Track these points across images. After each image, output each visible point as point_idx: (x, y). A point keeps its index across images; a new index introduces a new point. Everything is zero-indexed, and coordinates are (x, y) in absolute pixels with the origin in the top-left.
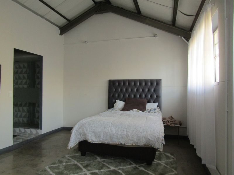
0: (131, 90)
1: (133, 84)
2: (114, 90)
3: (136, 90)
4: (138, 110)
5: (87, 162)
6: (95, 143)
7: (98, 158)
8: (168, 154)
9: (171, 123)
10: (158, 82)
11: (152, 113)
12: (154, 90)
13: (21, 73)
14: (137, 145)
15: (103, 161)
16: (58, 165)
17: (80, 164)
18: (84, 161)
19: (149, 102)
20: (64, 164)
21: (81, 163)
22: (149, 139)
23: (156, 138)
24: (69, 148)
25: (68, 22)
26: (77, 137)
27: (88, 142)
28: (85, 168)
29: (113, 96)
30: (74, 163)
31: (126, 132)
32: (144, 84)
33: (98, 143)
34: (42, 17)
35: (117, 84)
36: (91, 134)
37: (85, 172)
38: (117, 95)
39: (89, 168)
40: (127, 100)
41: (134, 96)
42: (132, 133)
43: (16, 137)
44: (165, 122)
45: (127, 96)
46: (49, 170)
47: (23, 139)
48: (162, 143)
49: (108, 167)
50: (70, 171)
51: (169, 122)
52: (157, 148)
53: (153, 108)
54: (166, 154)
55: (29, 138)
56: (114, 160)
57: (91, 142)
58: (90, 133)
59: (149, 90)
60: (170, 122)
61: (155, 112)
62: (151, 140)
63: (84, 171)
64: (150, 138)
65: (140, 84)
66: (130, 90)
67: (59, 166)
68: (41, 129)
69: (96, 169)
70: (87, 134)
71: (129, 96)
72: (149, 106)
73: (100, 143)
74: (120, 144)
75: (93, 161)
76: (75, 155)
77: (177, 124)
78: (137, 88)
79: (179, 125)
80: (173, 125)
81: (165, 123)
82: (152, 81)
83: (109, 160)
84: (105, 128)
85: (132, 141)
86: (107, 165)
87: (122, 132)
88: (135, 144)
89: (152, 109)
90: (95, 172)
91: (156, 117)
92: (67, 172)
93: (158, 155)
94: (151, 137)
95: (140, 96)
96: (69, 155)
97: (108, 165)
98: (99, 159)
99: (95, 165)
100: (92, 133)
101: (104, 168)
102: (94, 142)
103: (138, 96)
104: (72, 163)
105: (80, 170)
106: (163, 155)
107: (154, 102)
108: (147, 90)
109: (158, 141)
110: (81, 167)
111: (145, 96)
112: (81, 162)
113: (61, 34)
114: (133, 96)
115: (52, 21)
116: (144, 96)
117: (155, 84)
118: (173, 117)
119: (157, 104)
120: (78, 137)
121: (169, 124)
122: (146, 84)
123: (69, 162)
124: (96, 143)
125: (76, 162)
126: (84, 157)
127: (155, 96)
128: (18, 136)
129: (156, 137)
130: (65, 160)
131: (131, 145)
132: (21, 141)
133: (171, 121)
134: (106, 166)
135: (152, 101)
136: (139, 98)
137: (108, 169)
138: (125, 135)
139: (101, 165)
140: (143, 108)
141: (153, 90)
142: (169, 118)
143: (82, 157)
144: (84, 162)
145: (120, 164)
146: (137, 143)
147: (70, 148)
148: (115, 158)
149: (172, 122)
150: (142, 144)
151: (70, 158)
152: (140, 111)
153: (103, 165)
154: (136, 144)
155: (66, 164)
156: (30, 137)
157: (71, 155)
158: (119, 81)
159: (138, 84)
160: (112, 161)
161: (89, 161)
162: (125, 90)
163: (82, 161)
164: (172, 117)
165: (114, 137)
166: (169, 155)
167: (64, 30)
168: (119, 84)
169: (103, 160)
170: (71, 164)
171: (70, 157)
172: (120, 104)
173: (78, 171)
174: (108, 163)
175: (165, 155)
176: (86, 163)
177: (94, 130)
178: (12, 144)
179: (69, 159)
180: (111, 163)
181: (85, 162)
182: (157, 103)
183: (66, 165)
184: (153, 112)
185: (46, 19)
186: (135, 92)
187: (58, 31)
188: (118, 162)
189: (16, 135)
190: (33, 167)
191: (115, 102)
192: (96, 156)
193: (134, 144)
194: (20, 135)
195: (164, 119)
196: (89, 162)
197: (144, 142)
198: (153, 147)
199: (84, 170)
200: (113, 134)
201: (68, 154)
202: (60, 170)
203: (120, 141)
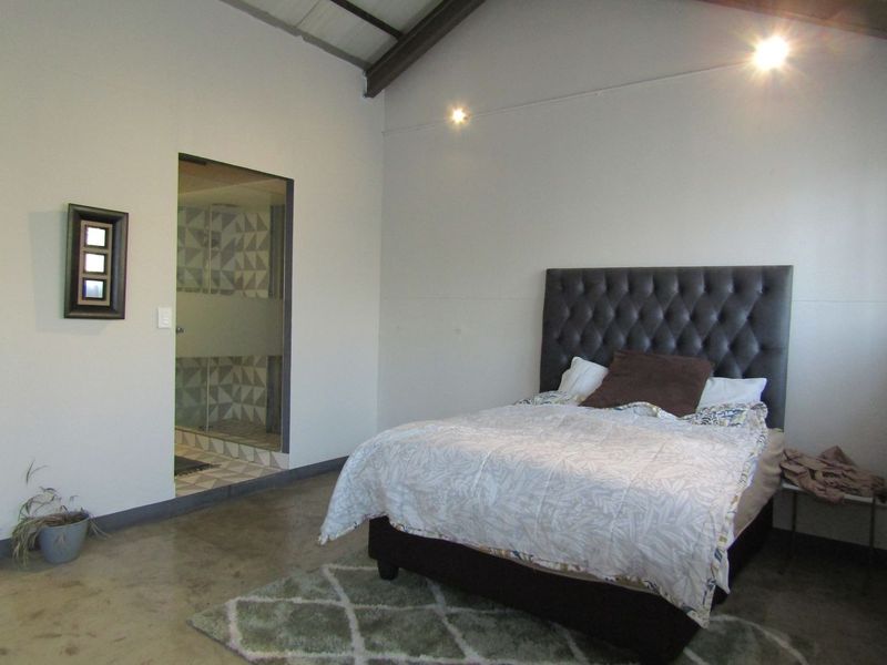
0: (642, 316)
1: (650, 288)
2: (567, 313)
3: (661, 315)
4: (655, 408)
5: (386, 607)
6: (416, 533)
7: (439, 597)
8: (777, 639)
9: (825, 484)
10: (774, 281)
11: (722, 424)
12: (750, 318)
13: (252, 247)
14: (585, 573)
15: (451, 617)
16: (275, 599)
17: (356, 611)
18: (378, 602)
19: (722, 371)
20: (298, 600)
21: (360, 606)
22: (644, 557)
23: (680, 557)
24: (323, 540)
25: (395, 42)
26: (357, 499)
27: (391, 527)
28: (362, 635)
29: (560, 340)
30: (334, 602)
31: (544, 503)
32: (701, 289)
33: (426, 535)
34: (293, 30)
35: (580, 287)
36: (403, 494)
37: (353, 649)
38: (577, 337)
39: (378, 639)
40: (616, 360)
41: (655, 343)
42: (567, 514)
43: (204, 472)
44: (795, 474)
45: (622, 339)
46: (233, 615)
47: (218, 479)
48: (710, 587)
49: (457, 646)
50: (300, 633)
51: (813, 477)
52: (680, 605)
53: (733, 402)
54: (767, 634)
55: (236, 481)
56: (501, 617)
57: (402, 529)
58: (399, 488)
59: (723, 317)
60: (819, 476)
61: (735, 421)
62: (655, 563)
63: (353, 644)
64: (649, 552)
65: (682, 289)
66: (635, 315)
67: (274, 605)
68: (286, 450)
69: (403, 648)
70: (389, 494)
71: (629, 340)
72: (719, 391)
73: (436, 536)
74: (512, 555)
75: (410, 608)
76: (360, 567)
77: (857, 492)
78: (665, 308)
79: (870, 500)
80: (835, 495)
81: (795, 480)
82: (741, 276)
83: (480, 616)
84: (458, 474)
85: (565, 550)
86: (459, 640)
87: (523, 504)
88: (577, 567)
89: (726, 406)
90: (390, 661)
91: (718, 446)
92: (287, 639)
93: (723, 633)
94: (653, 547)
95: (682, 343)
96: (336, 567)
97: (464, 637)
98: (440, 605)
99: (408, 629)
100: (407, 491)
101: (439, 649)
102: (411, 532)
103: (672, 344)
104: (329, 602)
105: (340, 640)
106: (750, 636)
107: (746, 375)
108: (714, 317)
109: (686, 573)
110: (354, 625)
111: (706, 343)
112: (364, 603)
113: (372, 91)
114: (647, 342)
115: (333, 43)
116: (698, 344)
117: (759, 288)
118: (846, 452)
119: (759, 384)
120: (361, 499)
121: (811, 484)
122: (709, 288)
123: (320, 596)
124: (420, 534)
125: (344, 602)
126: (387, 583)
127: (755, 348)
128: (212, 466)
129: (680, 549)
130: (307, 584)
131: (558, 567)
132: (208, 486)
133: (825, 475)
134: (452, 640)
135: (738, 371)
136: (673, 354)
137: (451, 657)
138: (532, 516)
139: (434, 633)
140: (682, 400)
141: (743, 317)
142: (823, 458)
143: (381, 582)
144: (373, 607)
145: (517, 644)
146: (586, 561)
147: (329, 541)
148: (508, 611)
149: (830, 480)
150: (607, 574)
151: (334, 581)
152: (662, 413)
153: (445, 632)
154: (582, 569)
155: (306, 601)
156: (246, 476)
157: (344, 568)
158: (588, 276)
159: (675, 288)
160: (490, 623)
161: (400, 603)
162: (611, 313)
163: (368, 602)
164: (839, 454)
165: (490, 520)
166: (783, 643)
167: (381, 73)
168: (588, 287)
169: (454, 610)
170: (321, 606)
171: (337, 573)
172: (586, 374)
173: (329, 640)
174: (464, 629)
175: (759, 636)
176: (384, 611)
177: (415, 478)
178: (174, 497)
179: (325, 584)
180: (481, 630)
181: (380, 606)
182: (765, 380)
183: (302, 607)
184: (727, 422)
185: (309, 38)
186: (658, 325)
187: (359, 78)
188: (513, 634)
189: (206, 466)
190: (194, 592)
191: (568, 366)
192: (435, 588)
193: (574, 569)
194: (217, 466)
195: (789, 459)
196: (396, 609)
197: (618, 565)
198: (662, 593)
199: (357, 640)
200: (487, 508)
201: (335, 562)
202: (270, 625)
203: (513, 540)
